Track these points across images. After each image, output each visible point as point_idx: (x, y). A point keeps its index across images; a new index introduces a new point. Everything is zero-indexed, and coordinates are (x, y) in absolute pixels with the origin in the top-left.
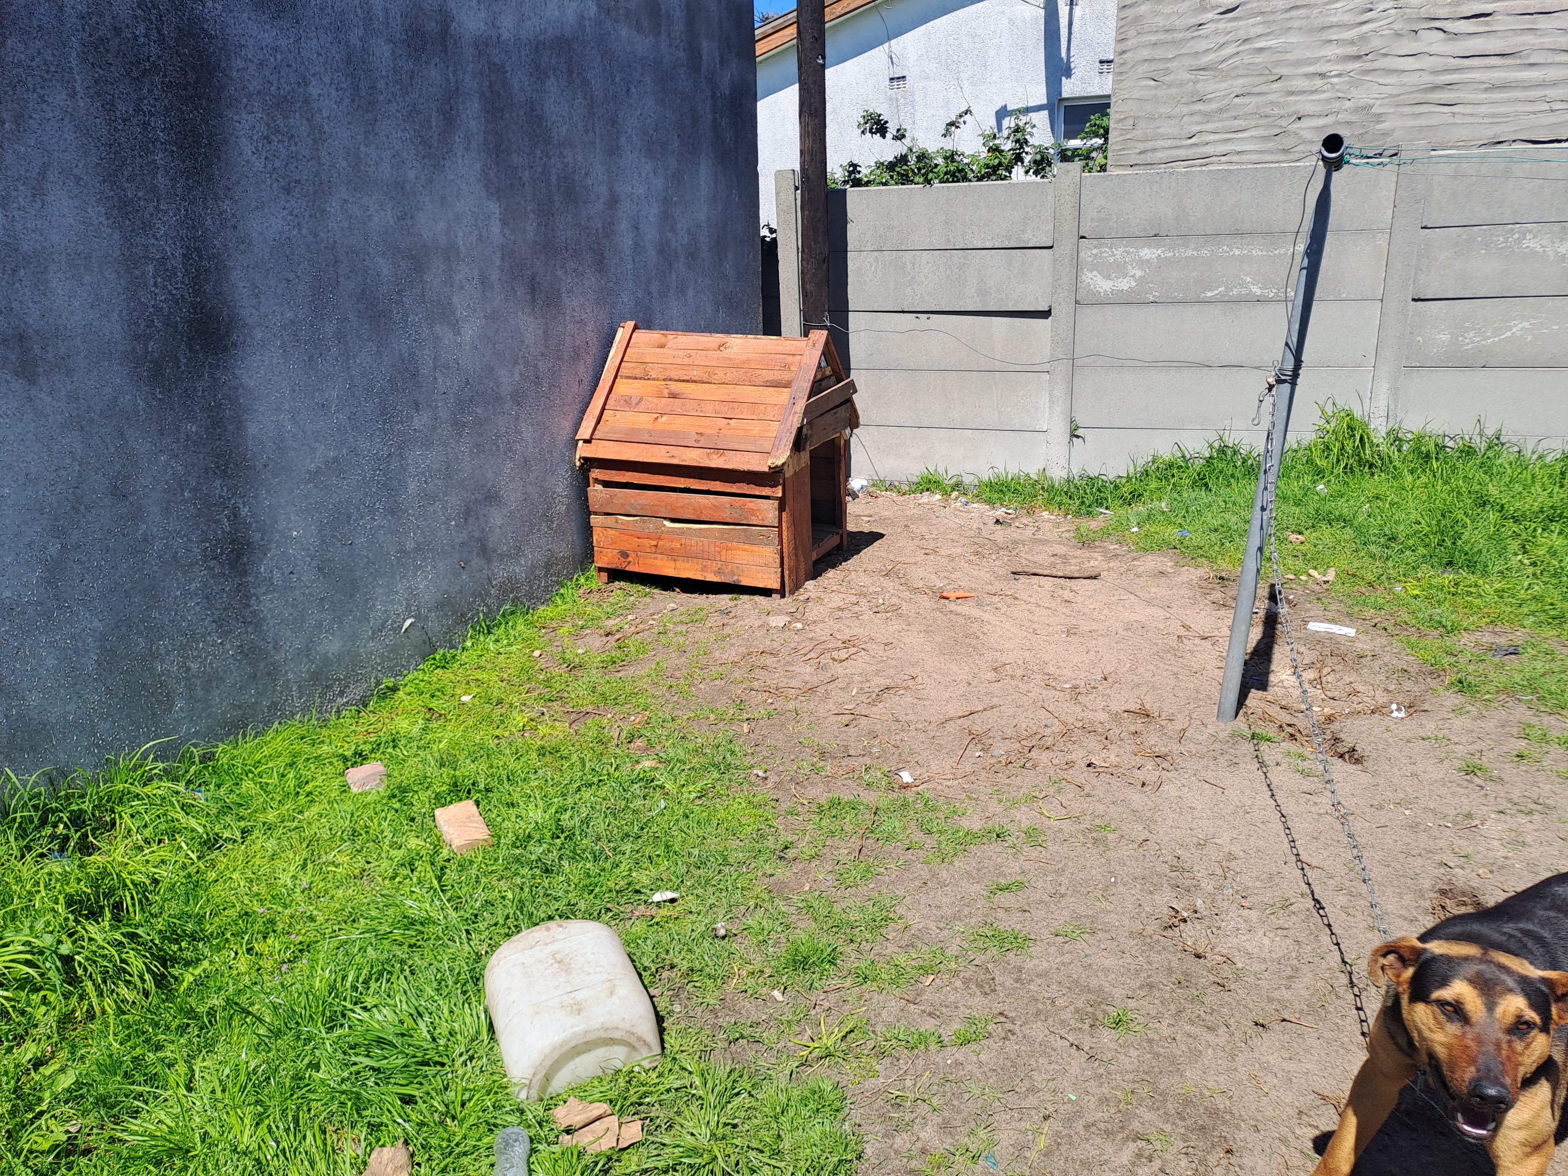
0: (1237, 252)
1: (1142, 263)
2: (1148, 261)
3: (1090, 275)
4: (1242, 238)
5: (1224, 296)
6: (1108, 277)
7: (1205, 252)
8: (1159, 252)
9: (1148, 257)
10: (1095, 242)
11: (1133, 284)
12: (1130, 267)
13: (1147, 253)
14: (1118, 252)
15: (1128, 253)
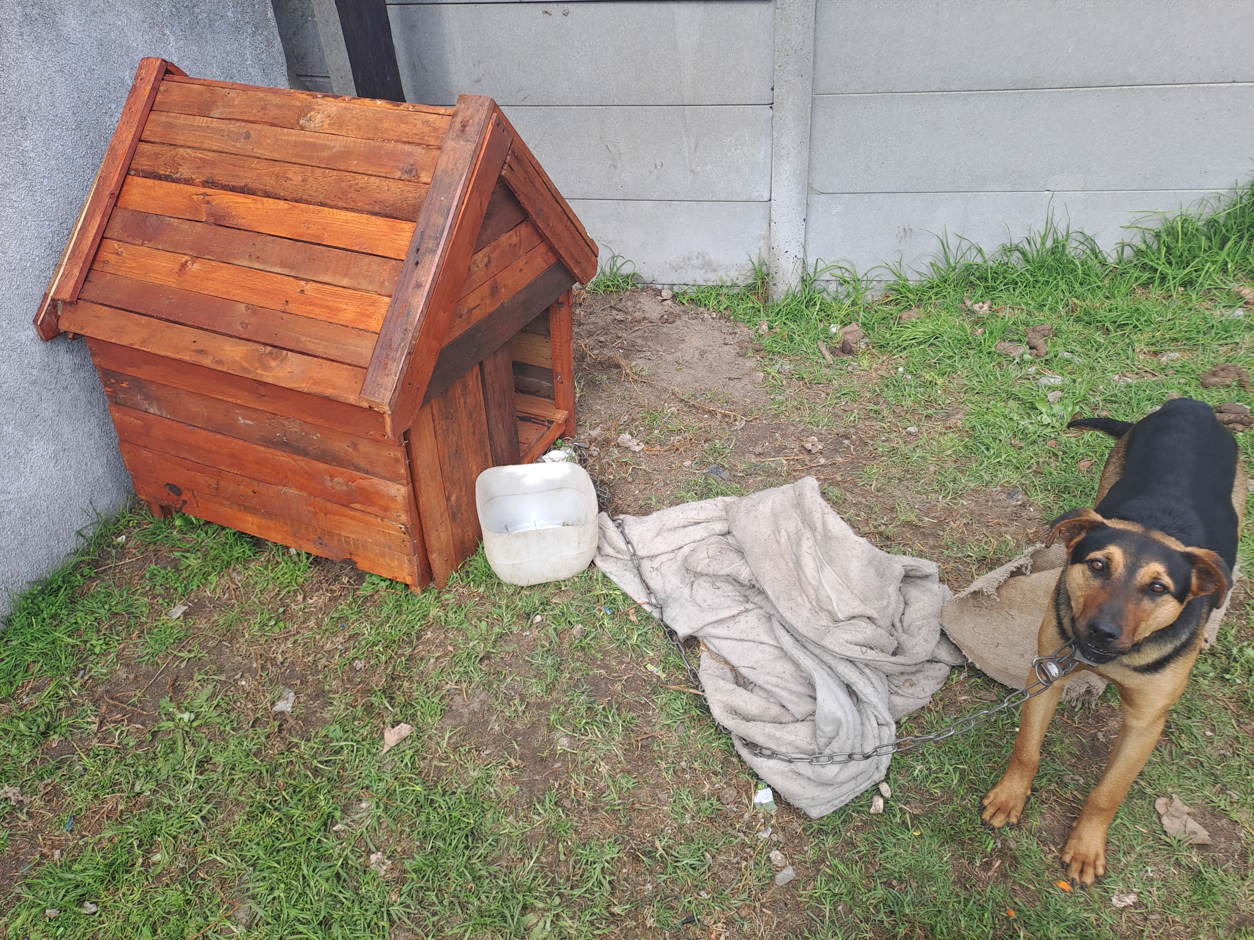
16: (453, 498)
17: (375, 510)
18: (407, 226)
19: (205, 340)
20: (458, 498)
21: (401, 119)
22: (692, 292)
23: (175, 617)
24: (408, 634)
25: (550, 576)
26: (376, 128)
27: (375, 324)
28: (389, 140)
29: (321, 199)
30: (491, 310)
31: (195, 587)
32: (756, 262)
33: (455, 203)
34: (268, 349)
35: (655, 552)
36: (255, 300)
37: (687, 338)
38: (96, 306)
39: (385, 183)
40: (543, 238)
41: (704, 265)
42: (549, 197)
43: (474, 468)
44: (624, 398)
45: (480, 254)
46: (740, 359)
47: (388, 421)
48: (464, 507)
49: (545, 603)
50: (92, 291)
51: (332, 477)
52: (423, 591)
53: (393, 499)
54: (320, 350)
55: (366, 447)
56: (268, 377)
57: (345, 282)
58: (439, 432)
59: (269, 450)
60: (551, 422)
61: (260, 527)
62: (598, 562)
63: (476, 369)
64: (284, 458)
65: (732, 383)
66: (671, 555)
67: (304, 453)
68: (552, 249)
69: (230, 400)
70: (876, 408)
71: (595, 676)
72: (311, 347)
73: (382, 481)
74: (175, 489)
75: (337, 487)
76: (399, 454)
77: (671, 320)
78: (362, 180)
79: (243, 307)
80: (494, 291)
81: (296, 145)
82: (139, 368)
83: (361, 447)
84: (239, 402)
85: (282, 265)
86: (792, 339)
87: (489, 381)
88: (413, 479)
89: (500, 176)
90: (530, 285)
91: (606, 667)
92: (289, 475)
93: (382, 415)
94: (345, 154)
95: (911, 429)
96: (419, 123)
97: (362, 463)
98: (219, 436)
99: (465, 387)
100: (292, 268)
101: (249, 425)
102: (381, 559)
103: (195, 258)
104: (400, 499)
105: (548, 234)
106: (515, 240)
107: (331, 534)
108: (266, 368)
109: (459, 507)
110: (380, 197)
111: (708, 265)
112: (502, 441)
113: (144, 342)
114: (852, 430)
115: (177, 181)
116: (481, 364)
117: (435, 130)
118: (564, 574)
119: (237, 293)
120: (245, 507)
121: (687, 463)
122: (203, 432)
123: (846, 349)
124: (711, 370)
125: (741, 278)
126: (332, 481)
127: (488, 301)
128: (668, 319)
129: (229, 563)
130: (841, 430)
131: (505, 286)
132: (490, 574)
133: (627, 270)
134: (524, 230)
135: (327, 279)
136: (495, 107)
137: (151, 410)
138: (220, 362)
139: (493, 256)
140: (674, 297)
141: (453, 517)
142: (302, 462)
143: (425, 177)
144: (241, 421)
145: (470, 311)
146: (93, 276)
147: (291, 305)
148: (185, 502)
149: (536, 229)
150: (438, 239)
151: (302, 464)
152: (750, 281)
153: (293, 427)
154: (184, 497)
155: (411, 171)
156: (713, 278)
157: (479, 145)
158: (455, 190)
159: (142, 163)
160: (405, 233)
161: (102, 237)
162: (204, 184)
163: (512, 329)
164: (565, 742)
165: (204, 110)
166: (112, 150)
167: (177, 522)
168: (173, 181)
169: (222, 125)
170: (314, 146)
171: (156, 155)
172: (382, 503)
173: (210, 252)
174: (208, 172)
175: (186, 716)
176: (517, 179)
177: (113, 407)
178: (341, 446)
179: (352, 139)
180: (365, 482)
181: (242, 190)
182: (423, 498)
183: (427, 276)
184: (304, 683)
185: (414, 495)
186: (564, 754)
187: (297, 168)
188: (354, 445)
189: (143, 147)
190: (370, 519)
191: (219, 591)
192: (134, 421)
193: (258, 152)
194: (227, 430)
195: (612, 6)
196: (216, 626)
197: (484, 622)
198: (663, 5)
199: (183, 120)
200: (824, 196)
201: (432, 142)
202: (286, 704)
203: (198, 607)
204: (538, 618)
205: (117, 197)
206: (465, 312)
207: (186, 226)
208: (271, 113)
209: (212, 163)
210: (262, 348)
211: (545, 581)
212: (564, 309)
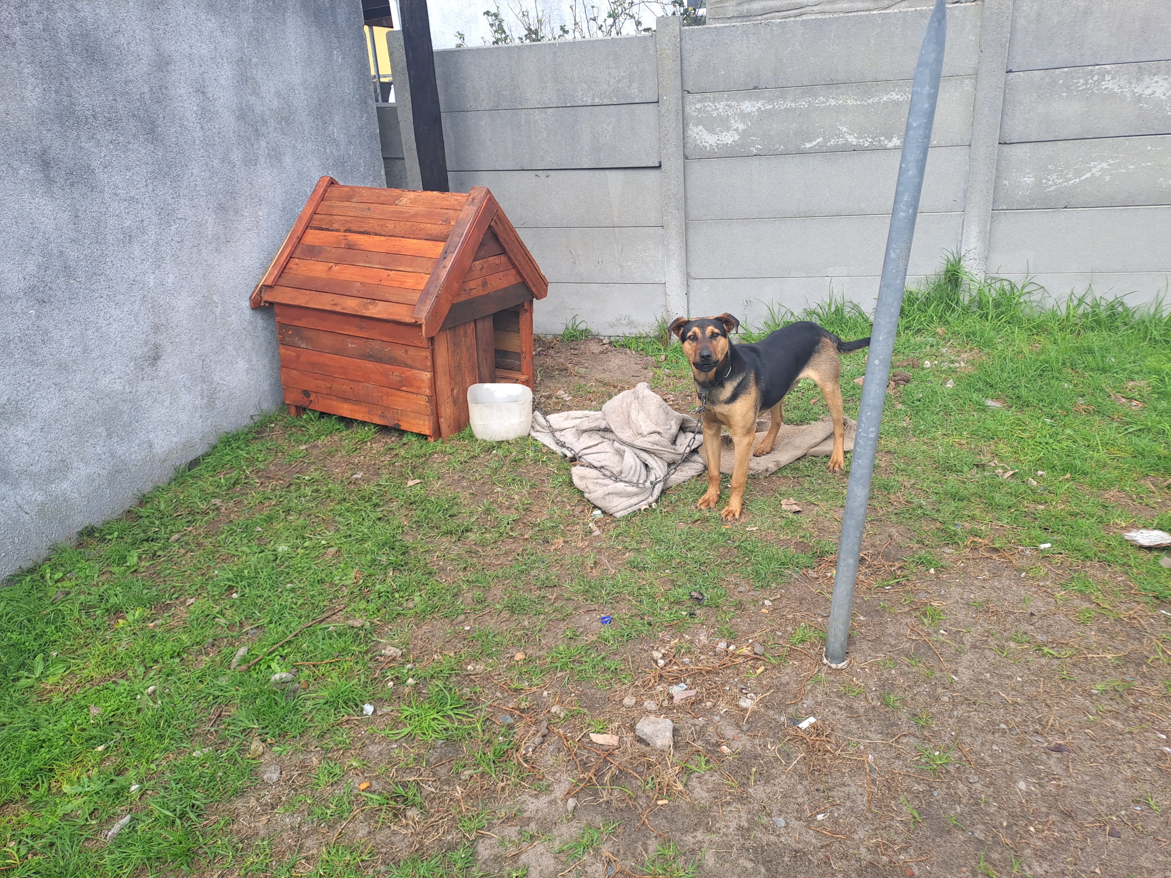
0: (833, 102)
1: (744, 116)
2: (749, 114)
3: (696, 130)
4: (837, 88)
5: (822, 146)
6: (711, 131)
7: (803, 104)
8: (759, 104)
9: (749, 110)
10: (699, 96)
11: (737, 137)
12: (733, 121)
13: (748, 106)
14: (721, 106)
15: (730, 107)
16: (455, 391)
17: (414, 390)
18: (442, 244)
19: (337, 299)
20: (457, 394)
21: (444, 199)
22: (622, 341)
23: (302, 449)
25: (504, 437)
26: (432, 203)
27: (422, 287)
28: (438, 208)
29: (402, 235)
30: (483, 293)
31: (312, 440)
32: (660, 321)
33: (465, 233)
34: (369, 300)
36: (365, 280)
37: (613, 360)
38: (284, 287)
39: (433, 227)
40: (514, 266)
41: (629, 324)
42: (517, 244)
43: (468, 382)
44: (566, 381)
45: (478, 262)
46: (643, 370)
47: (424, 327)
48: (461, 400)
49: (499, 447)
50: (283, 281)
51: (393, 372)
52: (435, 441)
53: (423, 381)
54: (394, 299)
55: (412, 351)
56: (367, 313)
57: (410, 270)
58: (450, 350)
59: (362, 361)
60: (517, 380)
61: (351, 411)
62: (532, 433)
63: (473, 325)
64: (369, 365)
65: (633, 378)
66: (572, 428)
67: (379, 360)
68: (519, 273)
69: (346, 333)
71: (520, 471)
72: (390, 298)
73: (418, 371)
74: (306, 393)
75: (395, 379)
76: (427, 353)
77: (605, 352)
78: (422, 226)
79: (358, 284)
80: (485, 284)
81: (392, 212)
82: (300, 319)
83: (409, 352)
84: (350, 333)
85: (380, 264)
87: (479, 334)
88: (434, 371)
89: (490, 226)
90: (506, 289)
92: (371, 375)
93: (420, 326)
94: (415, 215)
96: (453, 201)
97: (409, 362)
98: (337, 356)
99: (465, 333)
100: (384, 265)
101: (354, 347)
102: (414, 422)
103: (336, 264)
104: (426, 381)
105: (516, 263)
106: (497, 262)
107: (389, 409)
108: (367, 309)
109: (458, 399)
110: (430, 232)
111: (631, 324)
112: (485, 372)
113: (307, 303)
115: (332, 230)
116: (475, 321)
117: (460, 202)
119: (357, 278)
120: (344, 398)
121: (594, 403)
122: (328, 355)
124: (623, 373)
125: (652, 331)
126: (393, 375)
127: (481, 288)
129: (331, 433)
131: (491, 284)
132: (472, 436)
133: (582, 327)
134: (503, 258)
135: (401, 269)
136: (488, 192)
137: (302, 346)
138: (343, 309)
139: (485, 266)
140: (610, 343)
141: (455, 403)
142: (378, 366)
143: (453, 223)
144: (349, 345)
145: (471, 289)
146: (283, 275)
147: (382, 281)
148: (311, 401)
149: (510, 259)
150: (456, 248)
151: (378, 367)
152: (657, 333)
153: (376, 345)
154: (311, 398)
155: (446, 220)
156: (635, 332)
157: (479, 208)
158: (466, 227)
159: (315, 223)
160: (441, 246)
161: (290, 257)
162: (345, 231)
163: (493, 309)
164: (499, 489)
165: (349, 199)
166: (300, 218)
167: (305, 417)
168: (330, 230)
169: (356, 205)
170: (401, 212)
171: (322, 220)
172: (417, 384)
173: (344, 261)
174: (347, 226)
175: (307, 478)
176: (499, 229)
177: (281, 346)
178: (399, 353)
179: (420, 208)
180: (409, 373)
181: (363, 233)
182: (438, 384)
183: (449, 263)
184: (368, 470)
185: (434, 381)
186: (498, 492)
187: (392, 222)
188: (406, 351)
189: (316, 216)
190: (410, 396)
191: (325, 441)
192: (291, 353)
193: (373, 216)
194: (341, 352)
195: (573, 172)
196: (323, 453)
197: (465, 452)
198: (601, 172)
199: (338, 204)
200: (698, 281)
201: (458, 208)
202: (359, 475)
203: (315, 447)
204: (494, 452)
205: (300, 239)
206: (467, 289)
207: (334, 250)
208: (382, 199)
209: (350, 222)
210: (366, 301)
211: (501, 440)
212: (528, 314)
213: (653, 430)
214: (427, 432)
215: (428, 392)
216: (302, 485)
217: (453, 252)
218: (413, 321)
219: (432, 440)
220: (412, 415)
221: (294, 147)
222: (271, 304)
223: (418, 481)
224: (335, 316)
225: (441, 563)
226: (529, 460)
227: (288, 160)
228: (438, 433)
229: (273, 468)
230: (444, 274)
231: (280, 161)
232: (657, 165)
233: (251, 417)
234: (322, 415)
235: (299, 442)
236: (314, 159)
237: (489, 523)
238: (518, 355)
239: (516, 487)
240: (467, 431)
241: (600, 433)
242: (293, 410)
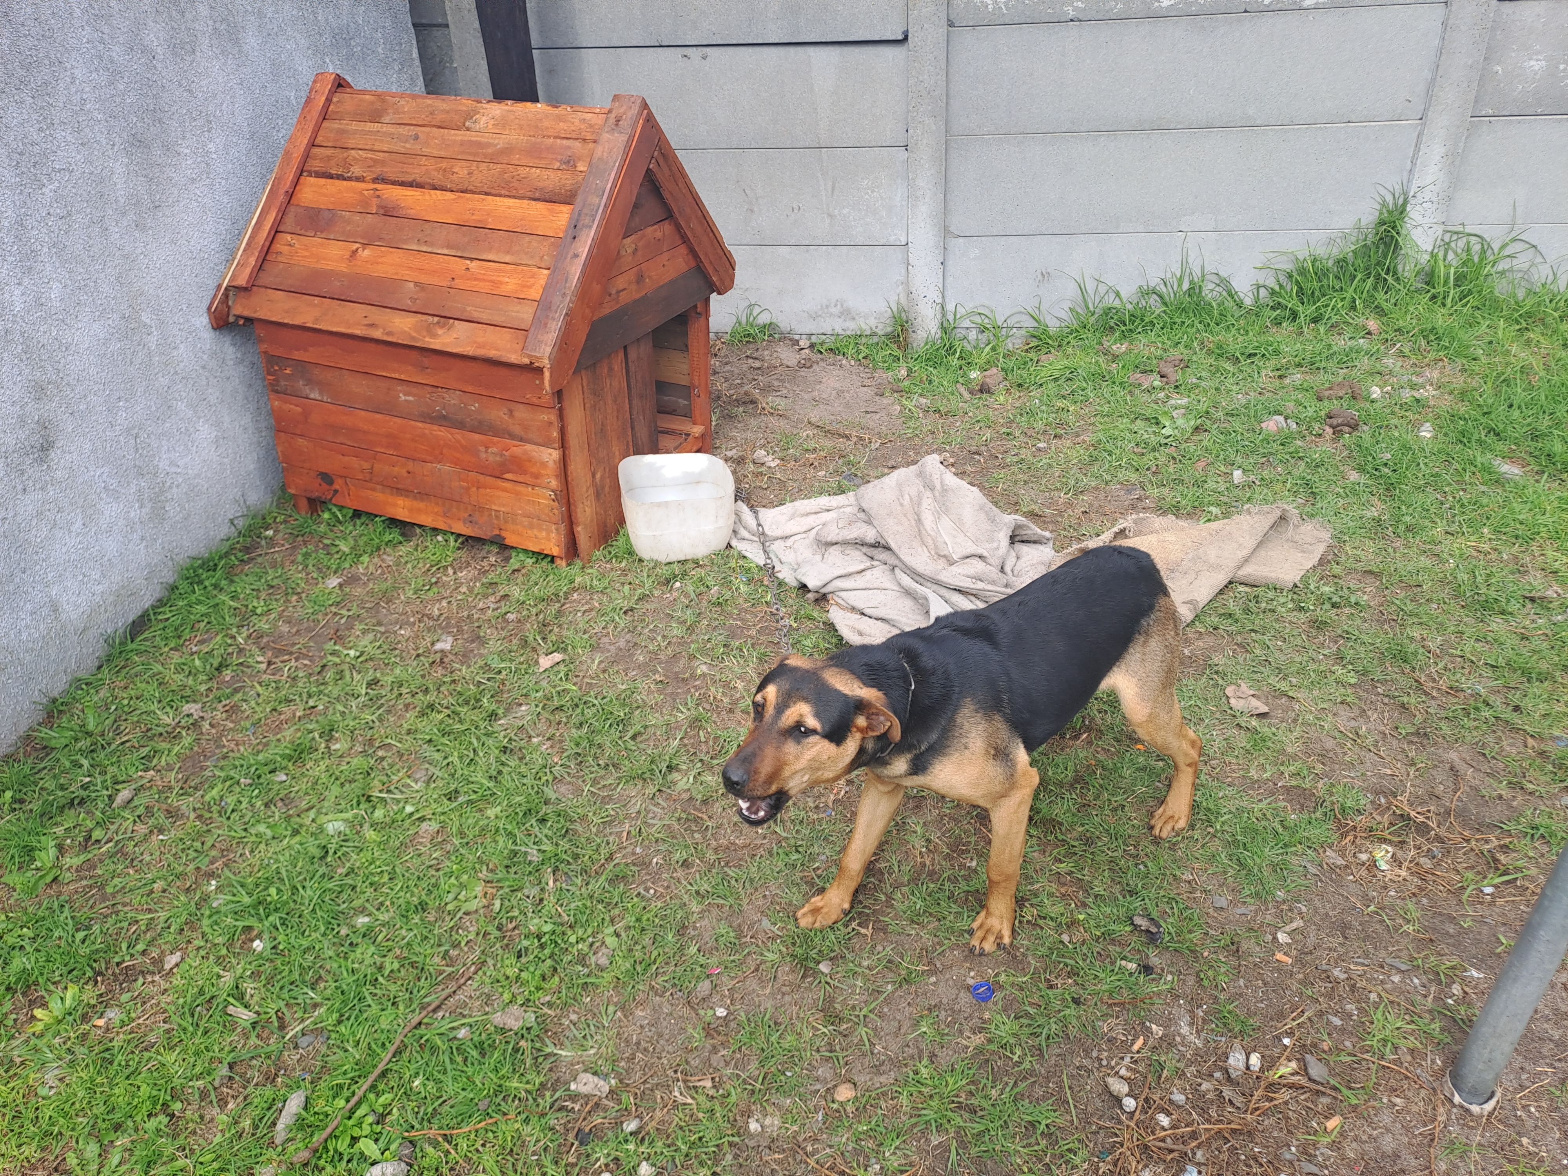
16: (598, 476)
17: (527, 479)
18: (565, 208)
19: (376, 315)
20: (602, 478)
21: (560, 119)
22: (830, 343)
23: (331, 586)
24: (557, 595)
25: (688, 552)
26: (537, 127)
27: (535, 293)
28: (549, 137)
29: (485, 189)
30: (637, 296)
31: (347, 565)
32: (895, 309)
33: (609, 186)
34: (436, 319)
35: (789, 533)
36: (423, 279)
37: (824, 380)
38: (270, 291)
39: (545, 174)
40: (685, 239)
41: (842, 313)
42: (691, 199)
43: (617, 453)
44: (760, 428)
45: (628, 240)
46: (877, 398)
47: (547, 374)
48: (607, 489)
49: (684, 574)
50: (266, 278)
51: (487, 448)
52: (568, 565)
53: (544, 464)
54: (484, 317)
55: (521, 413)
56: (435, 344)
57: (507, 259)
58: (588, 405)
59: (427, 426)
60: (688, 435)
61: (411, 510)
62: (734, 543)
63: (621, 354)
64: (441, 433)
65: (869, 416)
66: (804, 535)
67: (460, 425)
68: (692, 252)
69: (393, 376)
70: (1008, 431)
71: (732, 625)
72: (476, 315)
73: (534, 447)
74: (327, 478)
75: (491, 459)
76: (553, 417)
77: (808, 365)
78: (523, 171)
79: (411, 285)
80: (640, 279)
81: (462, 143)
82: (306, 350)
83: (517, 414)
84: (403, 377)
85: (450, 247)
86: (930, 382)
87: (632, 369)
88: (563, 445)
89: (648, 171)
90: (672, 282)
91: (742, 620)
92: (445, 451)
93: (540, 370)
94: (508, 150)
95: (1041, 445)
96: (577, 121)
97: (517, 430)
98: (378, 416)
99: (611, 369)
100: (457, 249)
101: (410, 401)
102: (529, 532)
103: (365, 245)
104: (551, 464)
105: (689, 234)
106: (659, 235)
107: (481, 509)
108: (434, 336)
109: (603, 488)
110: (541, 184)
111: (846, 313)
112: (643, 433)
113: (316, 320)
114: (984, 448)
115: (350, 179)
116: (625, 347)
117: (591, 126)
118: (701, 551)
119: (406, 274)
120: (397, 489)
121: (822, 473)
122: (363, 413)
123: (984, 389)
124: (847, 406)
125: (881, 326)
126: (486, 452)
127: (634, 287)
128: (805, 365)
129: (378, 549)
130: (973, 449)
131: (650, 277)
132: (631, 553)
133: (764, 319)
134: (667, 227)
135: (490, 257)
136: (645, 106)
137: (312, 396)
138: (389, 334)
139: (640, 244)
140: (812, 346)
141: (598, 495)
142: (459, 435)
143: (581, 167)
144: (402, 397)
145: (618, 292)
146: (266, 266)
147: (456, 281)
148: (336, 491)
149: (678, 227)
150: (593, 217)
151: (458, 437)
152: (889, 329)
153: (453, 399)
154: (336, 486)
155: (569, 162)
156: (851, 327)
157: (631, 138)
158: (609, 175)
159: (315, 165)
160: (563, 214)
161: (276, 231)
162: (375, 180)
163: (652, 321)
164: (704, 668)
165: (375, 117)
166: (287, 154)
167: (326, 516)
168: (345, 179)
169: (392, 129)
170: (479, 144)
171: (329, 158)
172: (534, 470)
173: (380, 239)
174: (378, 170)
175: (352, 653)
176: (663, 176)
177: (273, 396)
178: (498, 414)
179: (513, 137)
180: (518, 450)
181: (411, 185)
182: (572, 467)
183: (584, 247)
184: (460, 631)
185: (564, 462)
186: (704, 675)
187: (464, 163)
188: (511, 411)
189: (315, 150)
190: (521, 488)
191: (372, 568)
192: (293, 408)
193: (426, 151)
194: (389, 409)
195: (750, 49)
196: (371, 593)
197: (627, 587)
198: (799, 49)
199: (354, 126)
200: (961, 240)
201: (589, 136)
202: (445, 644)
203: (353, 580)
204: (678, 584)
205: (291, 195)
206: (614, 292)
207: (357, 217)
208: (439, 118)
209: (383, 163)
210: (430, 319)
211: (683, 558)
212: (702, 320)
213: (969, 552)
214: (555, 551)
215: (554, 483)
216: (345, 667)
217: (591, 227)
218: (526, 361)
219: (564, 563)
220: (526, 521)
221: (261, 14)
222: (249, 320)
223: (557, 657)
224: (373, 346)
225: (638, 850)
226: (741, 601)
227: (251, 40)
228: (572, 550)
229: (285, 628)
230: (576, 270)
231: (237, 42)
232: (900, 37)
233: (232, 522)
234: (357, 514)
235: (324, 572)
236: (298, 36)
237: (704, 747)
238: (687, 390)
239: (731, 662)
240: (621, 540)
241: (865, 549)
242: (303, 503)
